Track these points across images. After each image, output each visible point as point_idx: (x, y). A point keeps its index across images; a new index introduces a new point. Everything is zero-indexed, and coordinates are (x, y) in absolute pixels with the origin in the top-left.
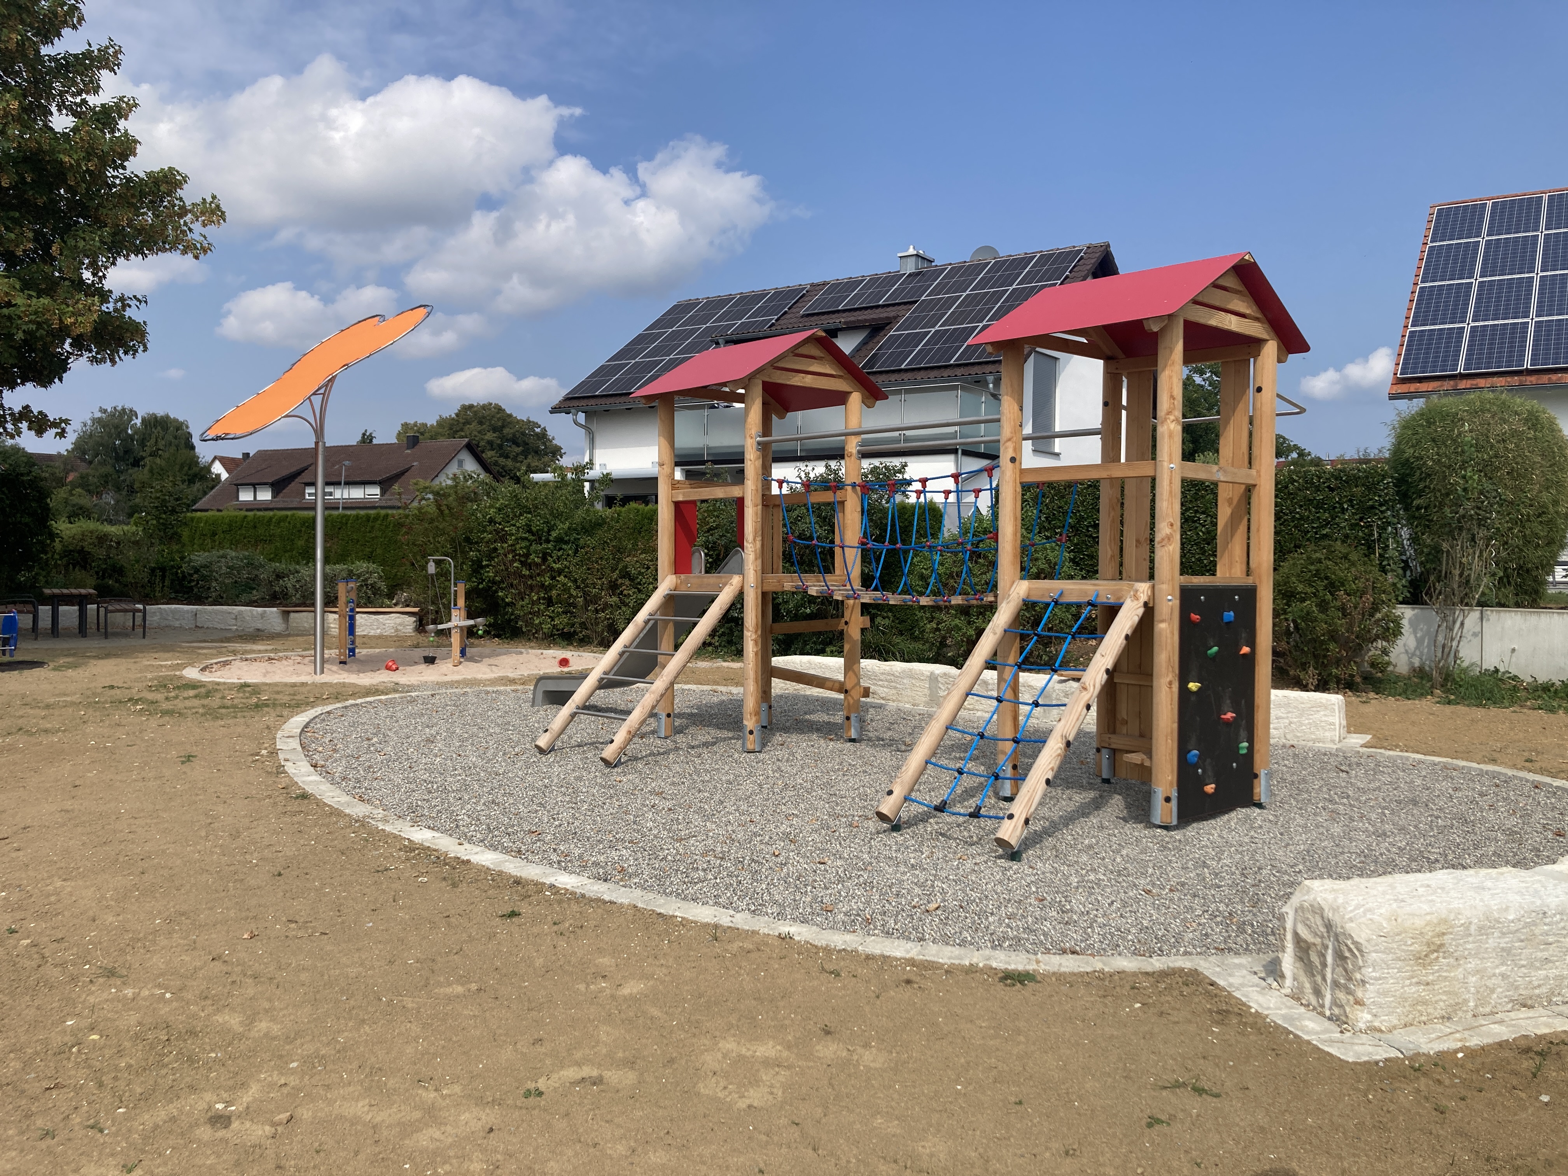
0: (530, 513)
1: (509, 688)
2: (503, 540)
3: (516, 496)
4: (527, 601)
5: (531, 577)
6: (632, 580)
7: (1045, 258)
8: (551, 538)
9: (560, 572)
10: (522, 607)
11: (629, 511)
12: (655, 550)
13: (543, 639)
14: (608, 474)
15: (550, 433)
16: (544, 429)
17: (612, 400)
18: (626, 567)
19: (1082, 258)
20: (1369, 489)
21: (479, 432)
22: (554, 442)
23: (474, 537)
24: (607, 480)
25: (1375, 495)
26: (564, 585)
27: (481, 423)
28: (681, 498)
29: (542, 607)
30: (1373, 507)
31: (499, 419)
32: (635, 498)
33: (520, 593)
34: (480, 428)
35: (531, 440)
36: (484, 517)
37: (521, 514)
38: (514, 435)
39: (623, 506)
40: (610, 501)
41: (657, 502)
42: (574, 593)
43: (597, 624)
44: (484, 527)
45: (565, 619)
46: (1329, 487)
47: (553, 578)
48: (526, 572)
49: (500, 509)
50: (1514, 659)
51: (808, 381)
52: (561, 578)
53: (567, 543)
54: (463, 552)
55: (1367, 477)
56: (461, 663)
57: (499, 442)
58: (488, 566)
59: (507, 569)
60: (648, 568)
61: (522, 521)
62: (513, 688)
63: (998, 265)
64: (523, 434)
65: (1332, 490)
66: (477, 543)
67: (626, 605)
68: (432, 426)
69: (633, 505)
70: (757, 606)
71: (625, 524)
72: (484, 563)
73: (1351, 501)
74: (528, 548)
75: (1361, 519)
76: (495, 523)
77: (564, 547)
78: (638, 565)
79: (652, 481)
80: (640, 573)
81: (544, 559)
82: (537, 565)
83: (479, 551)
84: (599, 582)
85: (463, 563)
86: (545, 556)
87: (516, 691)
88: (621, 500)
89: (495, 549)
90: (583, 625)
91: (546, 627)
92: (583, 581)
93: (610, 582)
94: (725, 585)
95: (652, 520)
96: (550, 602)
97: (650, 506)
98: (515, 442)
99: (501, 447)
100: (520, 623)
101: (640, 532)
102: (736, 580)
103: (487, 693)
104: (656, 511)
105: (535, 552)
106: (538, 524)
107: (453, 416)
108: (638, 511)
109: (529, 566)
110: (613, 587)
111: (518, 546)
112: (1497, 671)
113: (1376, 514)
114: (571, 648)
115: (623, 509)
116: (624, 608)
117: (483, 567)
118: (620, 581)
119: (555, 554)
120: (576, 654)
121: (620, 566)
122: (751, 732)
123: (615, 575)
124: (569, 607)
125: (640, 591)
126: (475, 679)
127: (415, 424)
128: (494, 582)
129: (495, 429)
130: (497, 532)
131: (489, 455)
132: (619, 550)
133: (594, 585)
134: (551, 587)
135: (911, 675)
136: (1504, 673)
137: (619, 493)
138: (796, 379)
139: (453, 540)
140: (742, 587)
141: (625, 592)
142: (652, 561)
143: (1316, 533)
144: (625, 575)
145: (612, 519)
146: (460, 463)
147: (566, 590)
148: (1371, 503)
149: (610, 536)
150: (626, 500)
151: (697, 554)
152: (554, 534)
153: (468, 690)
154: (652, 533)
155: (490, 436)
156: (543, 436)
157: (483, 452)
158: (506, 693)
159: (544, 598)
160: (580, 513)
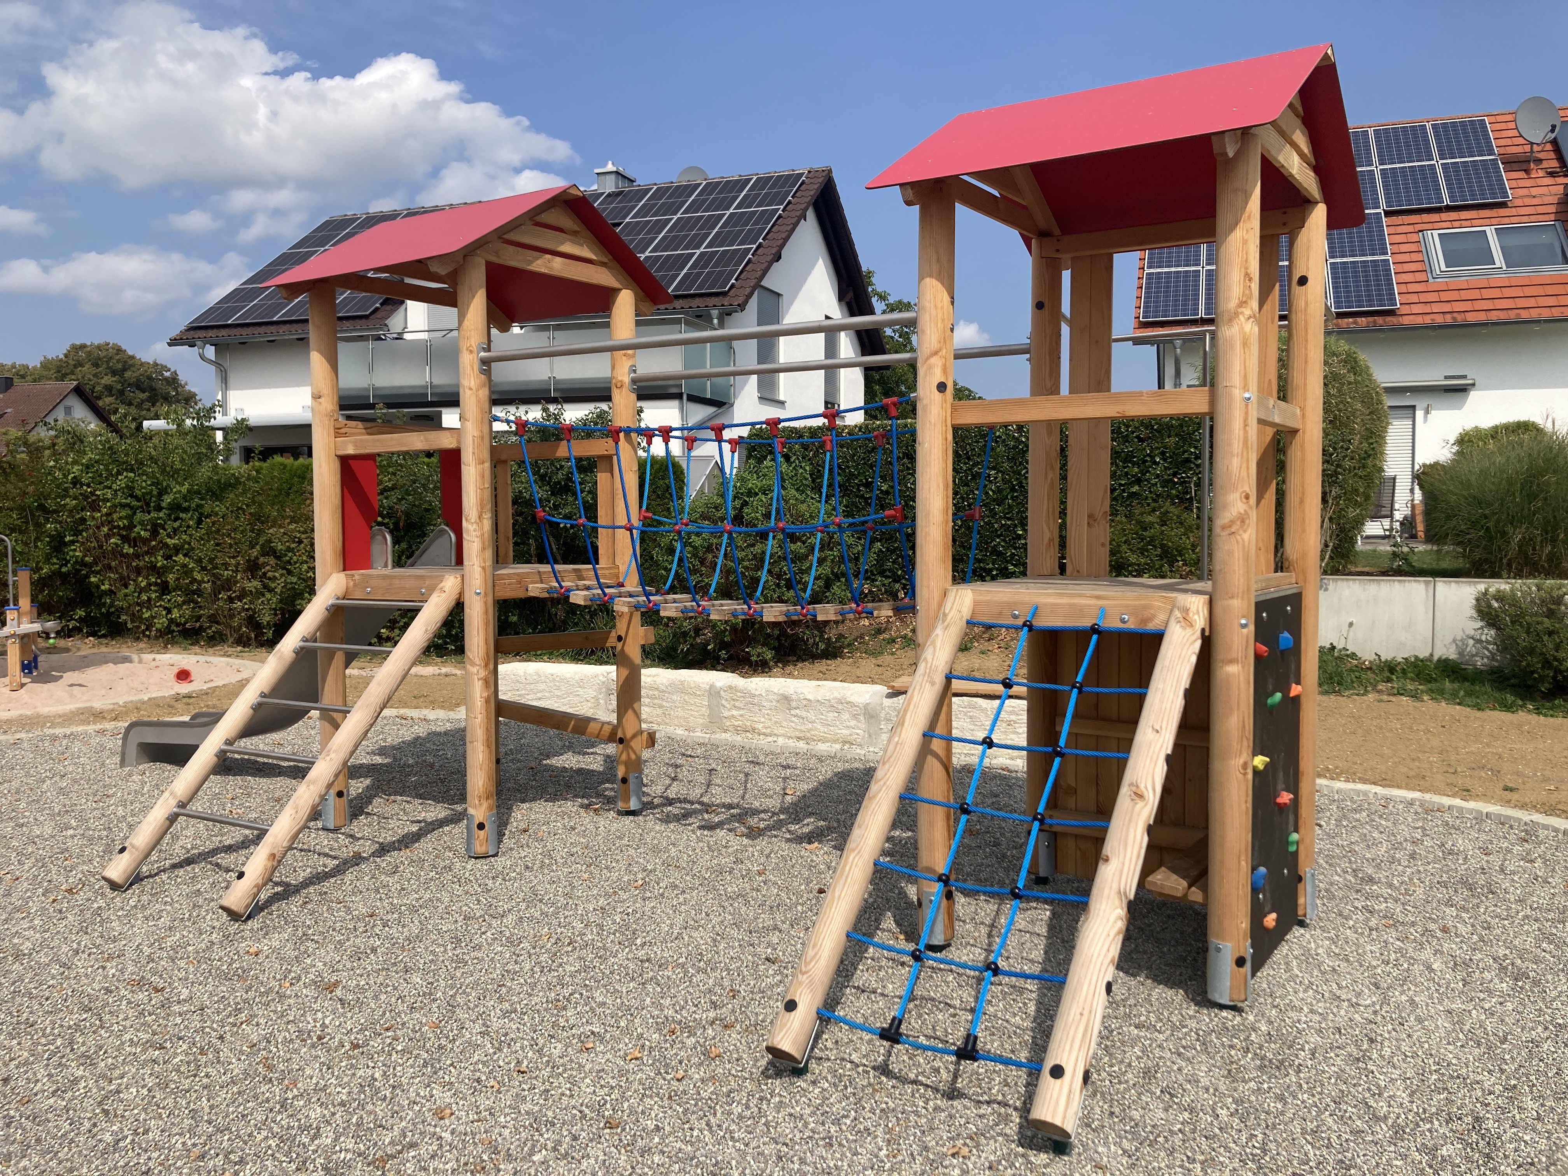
0: (132, 471)
1: (91, 728)
2: (94, 506)
3: (110, 448)
4: (131, 587)
5: (137, 556)
6: (278, 558)
7: (762, 182)
8: (164, 504)
9: (177, 550)
10: (126, 596)
11: (272, 467)
12: (310, 518)
13: (157, 638)
14: (243, 420)
15: (182, 378)
16: (175, 372)
17: (249, 330)
18: (270, 541)
19: (803, 183)
20: (1183, 438)
21: (95, 375)
22: (187, 388)
23: (50, 504)
24: (242, 428)
25: (1190, 445)
26: (184, 566)
27: (96, 365)
28: (350, 450)
29: (153, 596)
30: (1188, 460)
31: (118, 361)
32: (281, 450)
33: (122, 578)
34: (94, 370)
35: (159, 385)
36: (65, 476)
37: (119, 473)
38: (138, 380)
39: (264, 460)
40: (248, 454)
41: (310, 455)
42: (199, 577)
43: (232, 616)
44: (66, 490)
45: (187, 610)
46: (1138, 437)
47: (168, 557)
48: (128, 550)
49: (87, 467)
50: (1351, 633)
51: (556, 266)
52: (180, 558)
53: (186, 510)
54: (38, 525)
55: (1181, 426)
56: (23, 685)
57: (119, 387)
58: (73, 542)
59: (101, 547)
60: (300, 542)
61: (121, 482)
62: (98, 727)
63: (711, 187)
64: (150, 378)
65: (1141, 440)
66: (56, 512)
67: (271, 590)
68: (35, 368)
69: (278, 459)
70: (486, 624)
71: (267, 483)
72: (68, 539)
73: (1163, 453)
74: (130, 518)
75: (1175, 474)
76: (82, 485)
77: (182, 515)
78: (286, 538)
79: (306, 428)
80: (289, 549)
81: (155, 533)
82: (145, 541)
83: (60, 522)
84: (233, 561)
85: (37, 539)
86: (155, 531)
87: (102, 732)
88: (261, 453)
89: (83, 520)
90: (213, 619)
91: (161, 622)
92: (211, 560)
93: (248, 561)
94: (432, 590)
95: (304, 478)
96: (164, 589)
97: (301, 460)
98: (139, 386)
99: (122, 393)
100: (124, 617)
101: (288, 494)
102: (450, 583)
103: (54, 738)
104: (309, 468)
105: (141, 523)
106: (143, 484)
107: (61, 356)
108: (285, 466)
109: (135, 542)
110: (253, 568)
111: (115, 516)
112: (1333, 648)
113: (1191, 469)
114: (196, 649)
115: (265, 465)
116: (268, 596)
117: (66, 544)
118: (262, 560)
119: (170, 525)
120: (202, 659)
121: (262, 540)
122: (481, 826)
123: (255, 553)
124: (192, 594)
125: (289, 572)
126: (39, 716)
127: (14, 366)
128: (84, 564)
129: (114, 373)
130: (85, 497)
131: (106, 402)
132: (259, 518)
133: (226, 566)
134: (165, 570)
135: (682, 688)
136: (1340, 651)
137: (258, 444)
138: (539, 262)
139: (22, 509)
140: (461, 594)
141: (270, 574)
142: (305, 532)
143: (1124, 491)
144: (269, 551)
145: (249, 478)
146: (68, 411)
147: (186, 571)
148: (1186, 455)
149: (246, 500)
150: (267, 453)
151: (379, 538)
152: (167, 499)
153: (22, 735)
154: (307, 496)
155: (108, 380)
156: (173, 381)
157: (99, 398)
158: (84, 738)
159: (156, 584)
160: (204, 472)
